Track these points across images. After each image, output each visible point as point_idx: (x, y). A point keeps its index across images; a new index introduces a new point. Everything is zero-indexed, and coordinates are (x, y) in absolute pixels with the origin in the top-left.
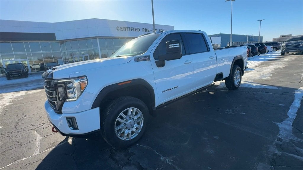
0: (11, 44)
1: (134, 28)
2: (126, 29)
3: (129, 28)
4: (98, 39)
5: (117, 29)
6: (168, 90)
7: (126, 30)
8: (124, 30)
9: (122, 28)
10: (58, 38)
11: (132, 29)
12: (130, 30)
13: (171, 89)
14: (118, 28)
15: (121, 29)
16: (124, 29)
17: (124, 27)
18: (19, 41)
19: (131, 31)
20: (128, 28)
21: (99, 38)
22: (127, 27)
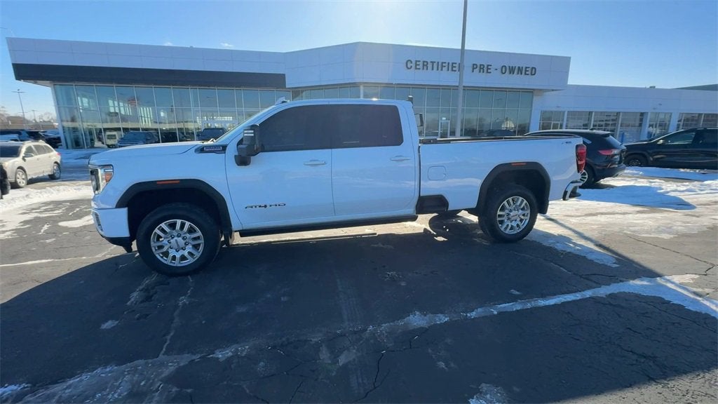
0: (216, 92)
1: (450, 64)
2: (430, 66)
3: (435, 65)
4: (362, 87)
5: (407, 67)
6: (260, 206)
7: (427, 69)
8: (423, 69)
9: (418, 63)
10: (290, 83)
11: (444, 65)
12: (440, 68)
13: (268, 206)
14: (409, 62)
15: (416, 65)
16: (424, 65)
17: (424, 62)
18: (228, 87)
19: (442, 70)
20: (433, 63)
21: (364, 86)
22: (431, 62)
